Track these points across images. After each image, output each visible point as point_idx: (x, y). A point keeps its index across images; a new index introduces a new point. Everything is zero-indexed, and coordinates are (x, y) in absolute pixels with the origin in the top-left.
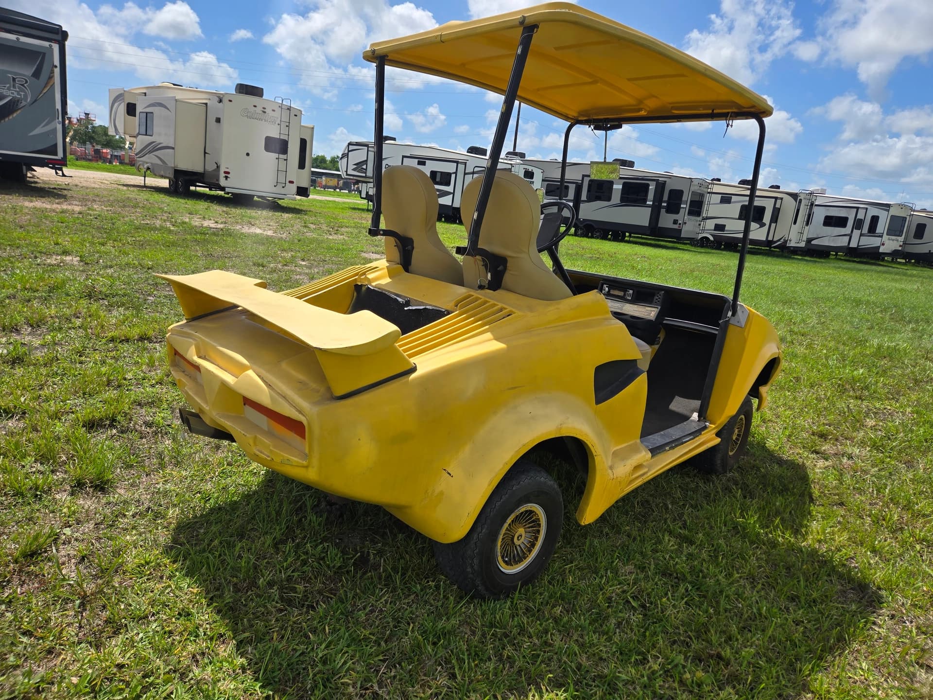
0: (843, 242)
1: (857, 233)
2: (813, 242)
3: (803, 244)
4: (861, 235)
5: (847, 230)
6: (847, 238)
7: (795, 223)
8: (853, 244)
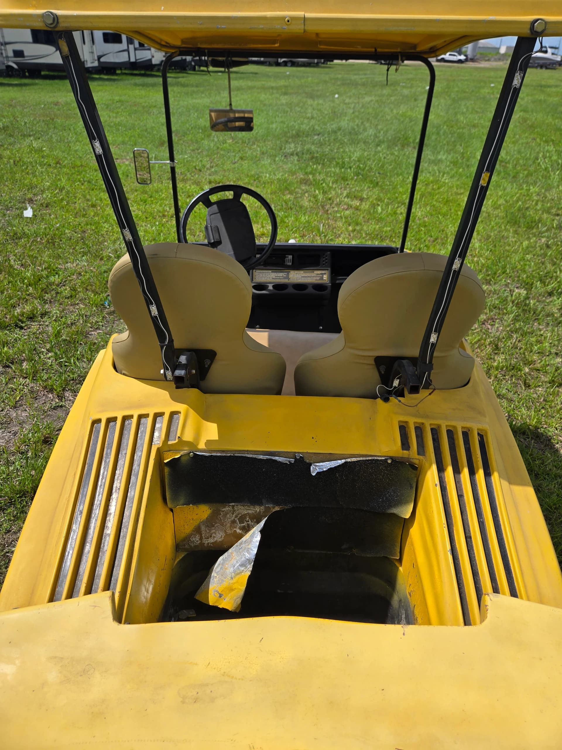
0: (123, 58)
1: (131, 47)
2: (102, 60)
3: (96, 64)
4: (135, 49)
5: (124, 45)
6: (126, 54)
7: (84, 43)
8: (133, 60)
